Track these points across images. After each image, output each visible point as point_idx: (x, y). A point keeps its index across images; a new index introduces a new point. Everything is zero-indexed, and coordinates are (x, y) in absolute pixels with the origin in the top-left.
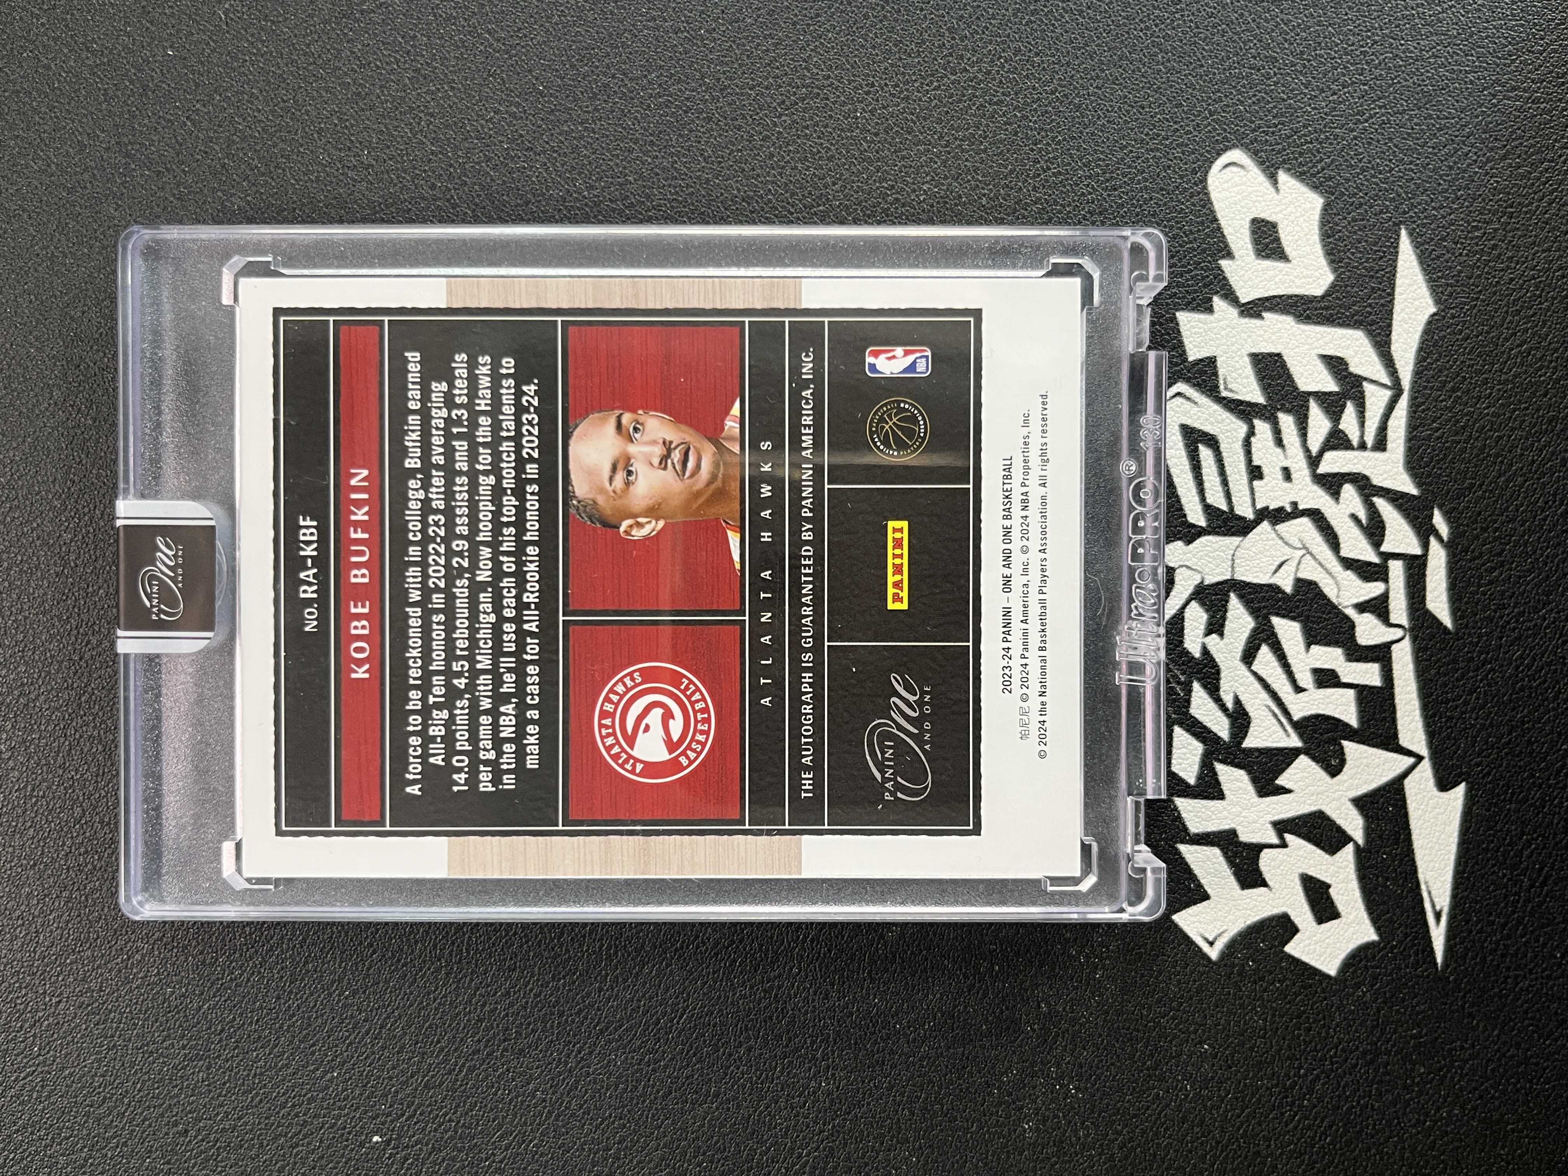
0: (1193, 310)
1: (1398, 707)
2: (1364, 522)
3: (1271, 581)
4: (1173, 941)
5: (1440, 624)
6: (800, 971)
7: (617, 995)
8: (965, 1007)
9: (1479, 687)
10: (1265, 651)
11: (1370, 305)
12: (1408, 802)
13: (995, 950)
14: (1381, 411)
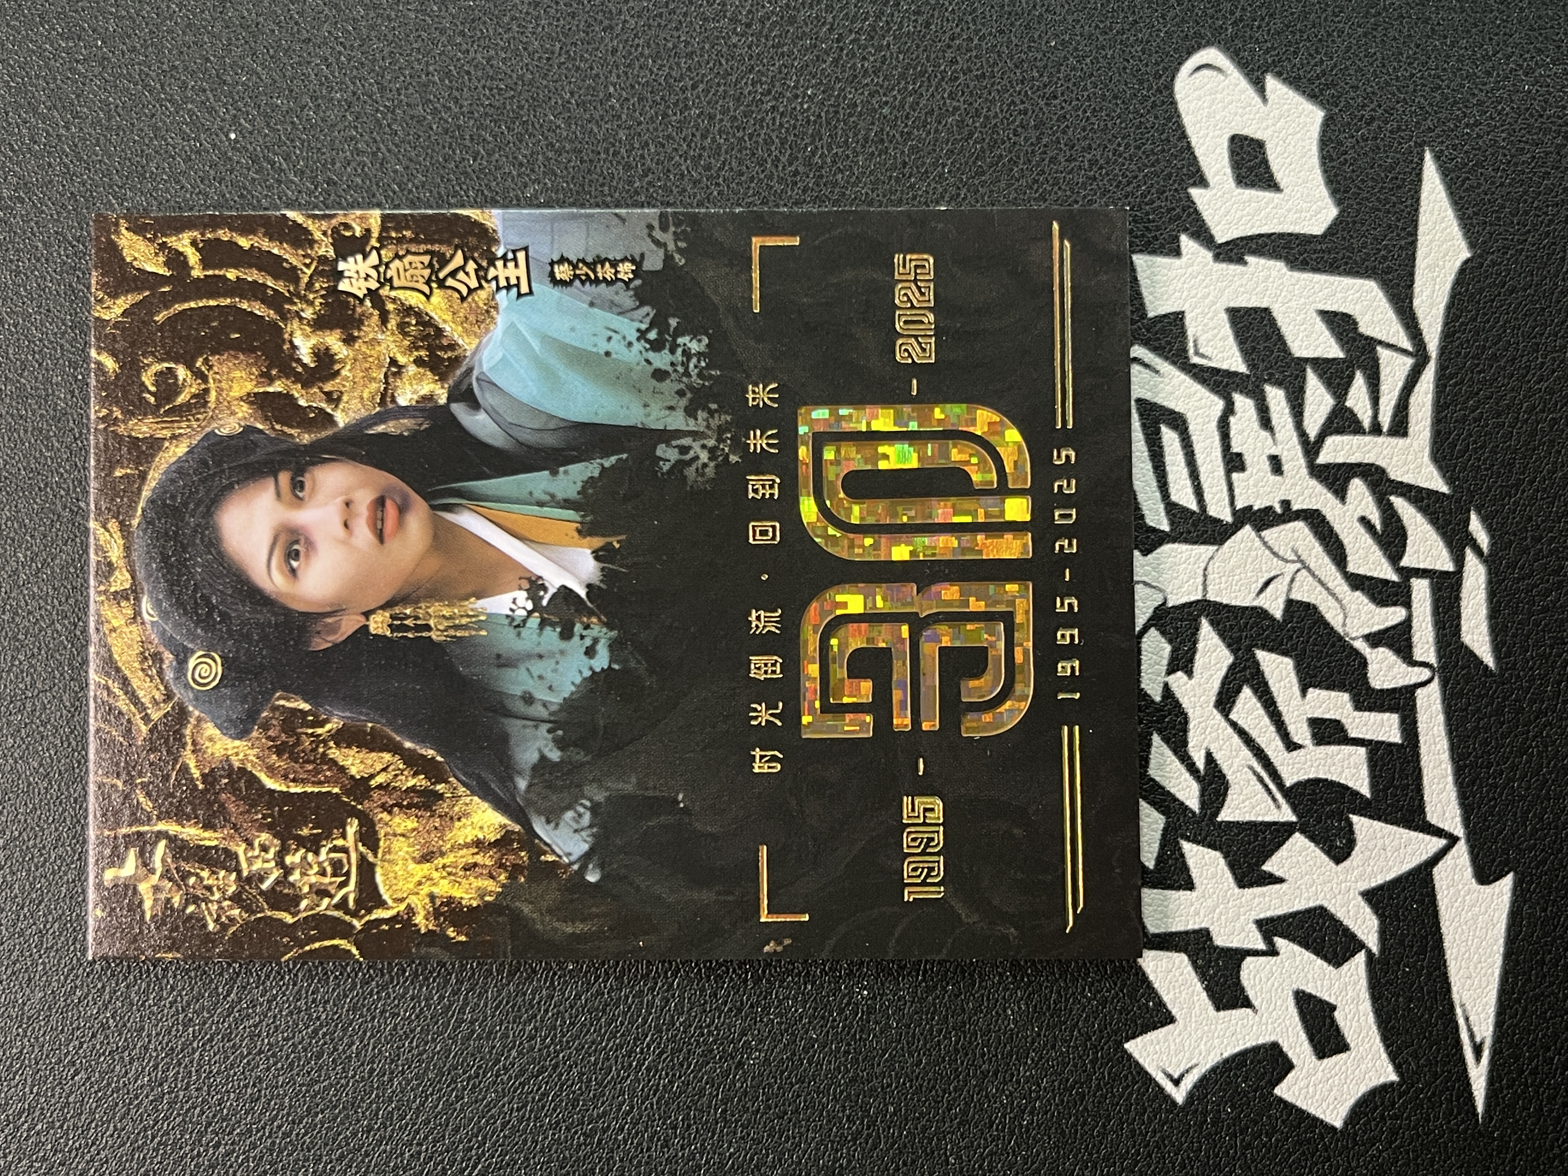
0: (1153, 252)
1: (1425, 772)
2: (1378, 527)
3: (1255, 603)
4: (1126, 1077)
5: (1479, 662)
6: (632, 1108)
7: (391, 1137)
8: (849, 1162)
9: (1530, 746)
10: (1247, 696)
11: (1386, 246)
12: (1438, 897)
13: (890, 1085)
14: (1400, 384)
